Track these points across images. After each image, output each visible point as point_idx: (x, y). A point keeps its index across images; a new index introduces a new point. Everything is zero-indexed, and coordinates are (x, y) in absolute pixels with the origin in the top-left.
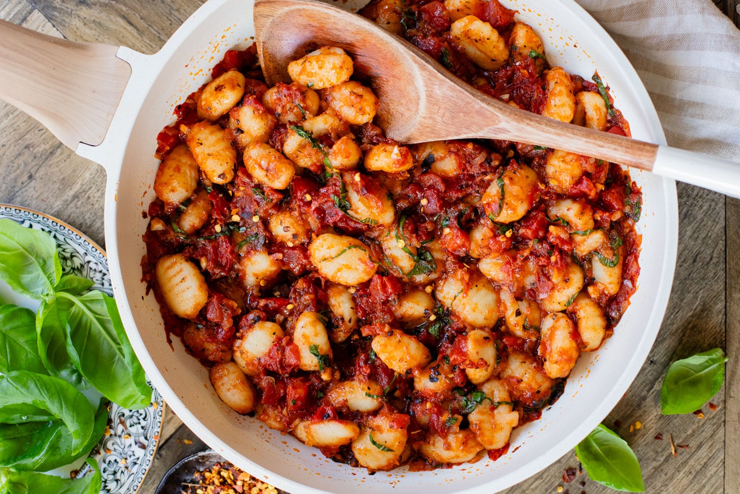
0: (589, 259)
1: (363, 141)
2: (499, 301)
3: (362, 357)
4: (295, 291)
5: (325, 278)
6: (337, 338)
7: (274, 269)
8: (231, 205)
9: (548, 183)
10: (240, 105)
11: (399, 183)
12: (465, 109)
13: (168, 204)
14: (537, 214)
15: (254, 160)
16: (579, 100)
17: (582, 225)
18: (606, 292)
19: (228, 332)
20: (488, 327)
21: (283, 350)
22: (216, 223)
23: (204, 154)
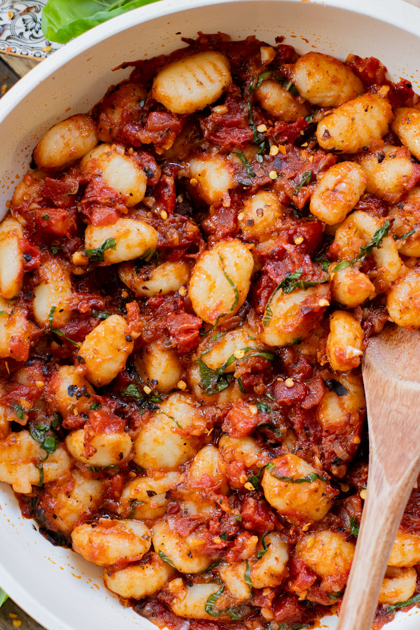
0: (216, 579)
1: (366, 309)
2: (166, 470)
3: (101, 303)
4: (183, 221)
5: (199, 258)
6: (124, 271)
7: (211, 195)
8: (290, 145)
9: (310, 534)
10: (413, 160)
11: (313, 351)
12: (407, 440)
13: (293, 68)
14: (272, 520)
15: (346, 174)
17: (258, 576)
18: (175, 601)
19: (134, 137)
20: (134, 457)
21: (110, 206)
22: (268, 126)
23: (354, 113)
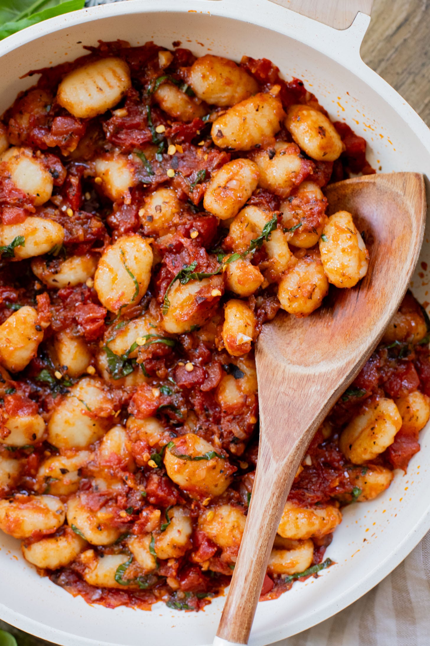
0: (124, 551)
1: (259, 298)
2: (78, 449)
3: (14, 295)
4: (88, 218)
5: (103, 252)
6: (37, 266)
7: (114, 193)
8: (187, 144)
9: (210, 508)
10: (301, 156)
11: (211, 337)
12: (293, 420)
13: (189, 71)
14: (174, 496)
15: (238, 172)
16: (304, 544)
17: (162, 547)
18: (87, 571)
19: (40, 140)
20: (48, 437)
21: (19, 206)
22: (167, 126)
23: (245, 114)
